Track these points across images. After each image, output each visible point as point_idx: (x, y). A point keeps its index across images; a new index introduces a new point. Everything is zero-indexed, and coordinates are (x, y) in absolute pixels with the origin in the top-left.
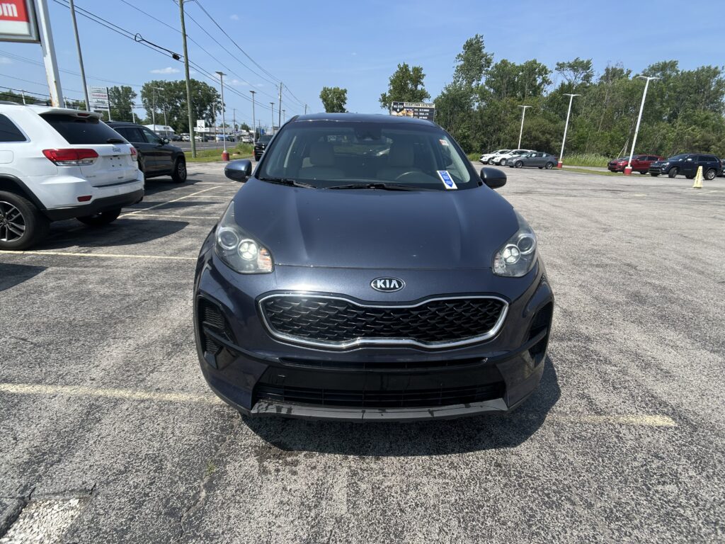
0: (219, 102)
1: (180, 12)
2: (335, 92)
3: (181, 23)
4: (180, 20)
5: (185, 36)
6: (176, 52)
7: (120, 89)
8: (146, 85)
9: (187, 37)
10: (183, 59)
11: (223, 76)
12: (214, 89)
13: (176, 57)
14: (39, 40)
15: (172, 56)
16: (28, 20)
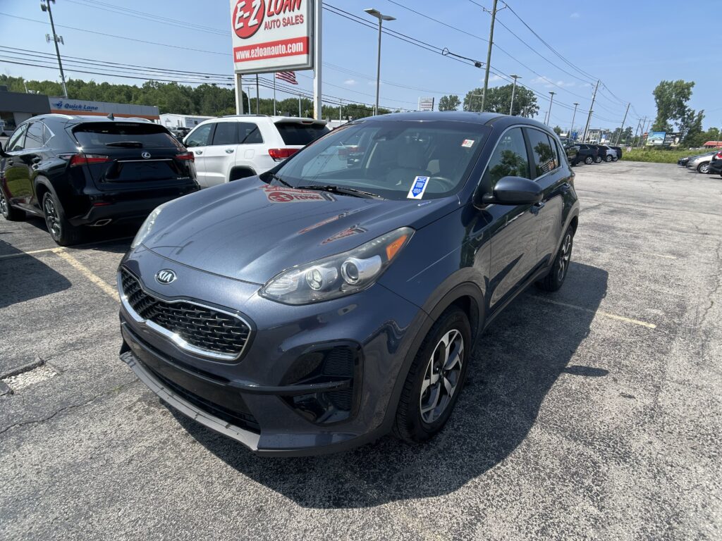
0: (534, 105)
1: (491, 21)
2: (675, 87)
3: (490, 32)
4: (490, 29)
5: (491, 43)
6: (479, 60)
7: (448, 98)
8: (470, 93)
9: (493, 45)
10: (485, 66)
11: (517, 79)
12: (532, 93)
13: (478, 65)
14: (312, 67)
15: (474, 64)
16: (308, 53)
